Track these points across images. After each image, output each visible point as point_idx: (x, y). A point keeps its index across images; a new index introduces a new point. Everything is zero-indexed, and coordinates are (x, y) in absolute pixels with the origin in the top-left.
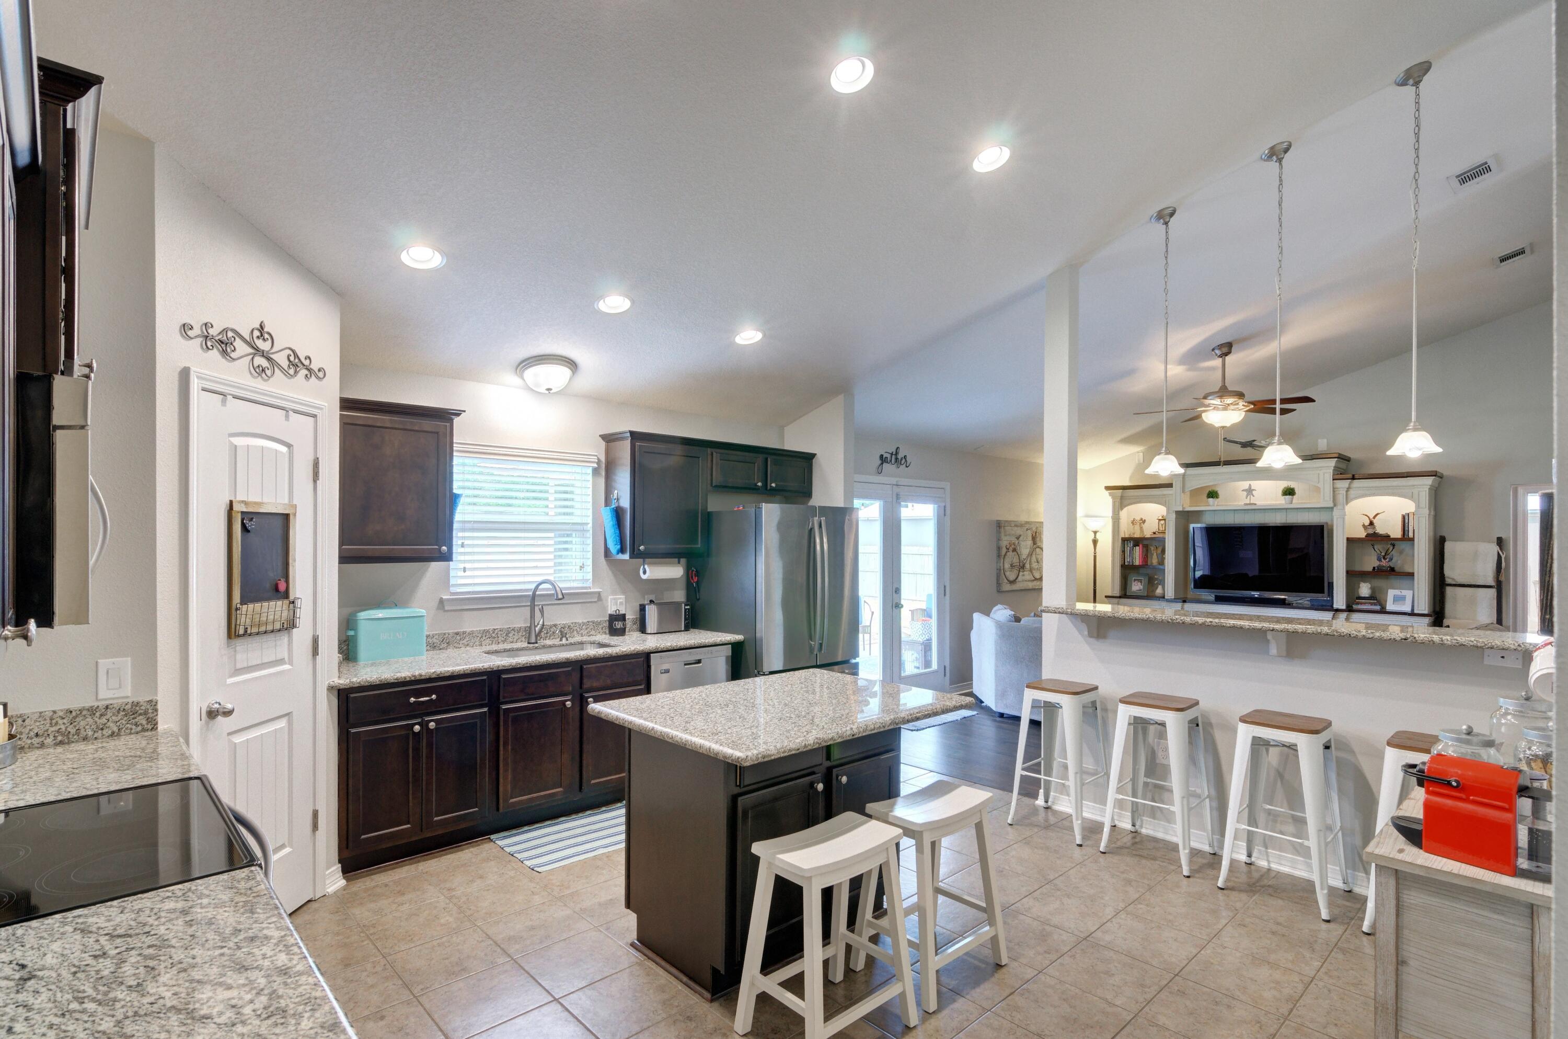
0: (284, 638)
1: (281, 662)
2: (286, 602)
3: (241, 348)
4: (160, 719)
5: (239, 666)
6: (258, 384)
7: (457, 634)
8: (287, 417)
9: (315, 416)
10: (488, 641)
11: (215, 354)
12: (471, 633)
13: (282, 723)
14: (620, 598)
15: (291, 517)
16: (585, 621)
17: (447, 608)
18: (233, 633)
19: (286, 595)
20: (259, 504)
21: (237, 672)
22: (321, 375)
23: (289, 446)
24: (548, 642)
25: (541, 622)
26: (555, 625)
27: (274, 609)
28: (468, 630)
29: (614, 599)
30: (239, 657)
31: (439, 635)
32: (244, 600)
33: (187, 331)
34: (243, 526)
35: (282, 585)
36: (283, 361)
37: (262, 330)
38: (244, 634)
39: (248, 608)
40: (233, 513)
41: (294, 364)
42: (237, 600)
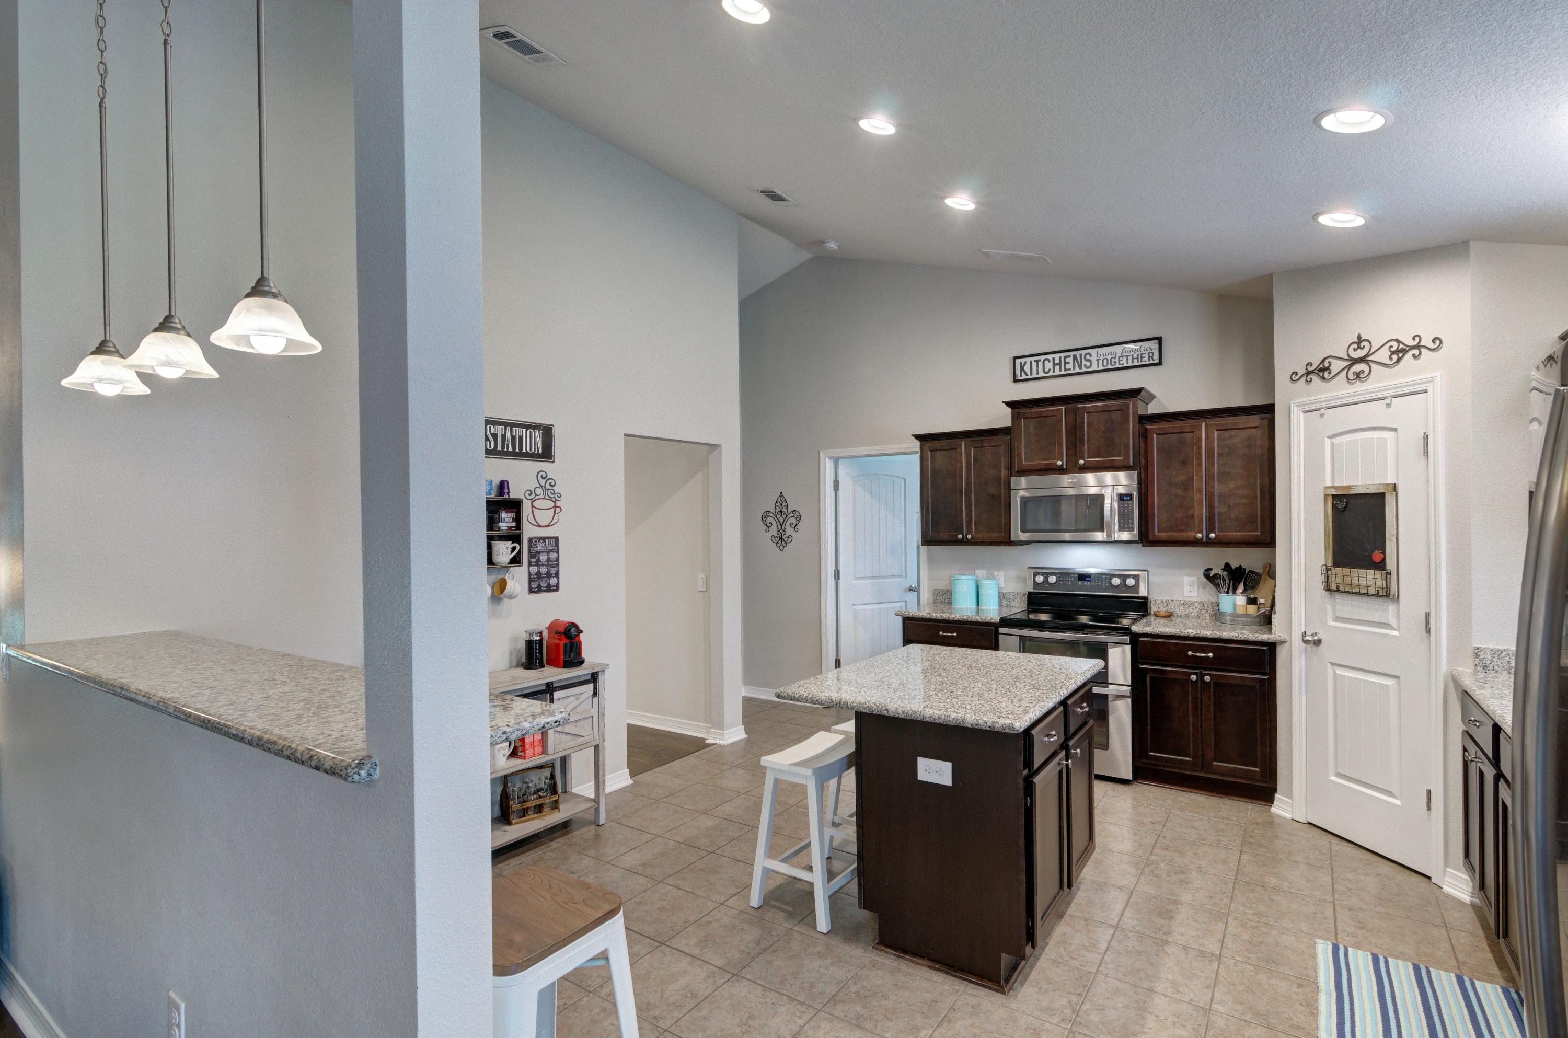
0: (1391, 608)
1: (1387, 625)
2: (1384, 572)
3: (1337, 366)
4: (1274, 629)
5: (1338, 614)
6: (1358, 387)
8: (1388, 405)
9: (1425, 391)
11: (1316, 381)
13: (1390, 682)
15: (1389, 497)
18: (1328, 589)
19: (1381, 565)
20: (1349, 487)
21: (1338, 619)
22: (1438, 342)
23: (1394, 430)
27: (1368, 578)
30: (1338, 607)
32: (1336, 563)
33: (1294, 377)
34: (1334, 506)
35: (1377, 557)
36: (1383, 356)
37: (1360, 341)
38: (1338, 590)
39: (1339, 570)
40: (1326, 496)
41: (1397, 352)
42: (1330, 564)
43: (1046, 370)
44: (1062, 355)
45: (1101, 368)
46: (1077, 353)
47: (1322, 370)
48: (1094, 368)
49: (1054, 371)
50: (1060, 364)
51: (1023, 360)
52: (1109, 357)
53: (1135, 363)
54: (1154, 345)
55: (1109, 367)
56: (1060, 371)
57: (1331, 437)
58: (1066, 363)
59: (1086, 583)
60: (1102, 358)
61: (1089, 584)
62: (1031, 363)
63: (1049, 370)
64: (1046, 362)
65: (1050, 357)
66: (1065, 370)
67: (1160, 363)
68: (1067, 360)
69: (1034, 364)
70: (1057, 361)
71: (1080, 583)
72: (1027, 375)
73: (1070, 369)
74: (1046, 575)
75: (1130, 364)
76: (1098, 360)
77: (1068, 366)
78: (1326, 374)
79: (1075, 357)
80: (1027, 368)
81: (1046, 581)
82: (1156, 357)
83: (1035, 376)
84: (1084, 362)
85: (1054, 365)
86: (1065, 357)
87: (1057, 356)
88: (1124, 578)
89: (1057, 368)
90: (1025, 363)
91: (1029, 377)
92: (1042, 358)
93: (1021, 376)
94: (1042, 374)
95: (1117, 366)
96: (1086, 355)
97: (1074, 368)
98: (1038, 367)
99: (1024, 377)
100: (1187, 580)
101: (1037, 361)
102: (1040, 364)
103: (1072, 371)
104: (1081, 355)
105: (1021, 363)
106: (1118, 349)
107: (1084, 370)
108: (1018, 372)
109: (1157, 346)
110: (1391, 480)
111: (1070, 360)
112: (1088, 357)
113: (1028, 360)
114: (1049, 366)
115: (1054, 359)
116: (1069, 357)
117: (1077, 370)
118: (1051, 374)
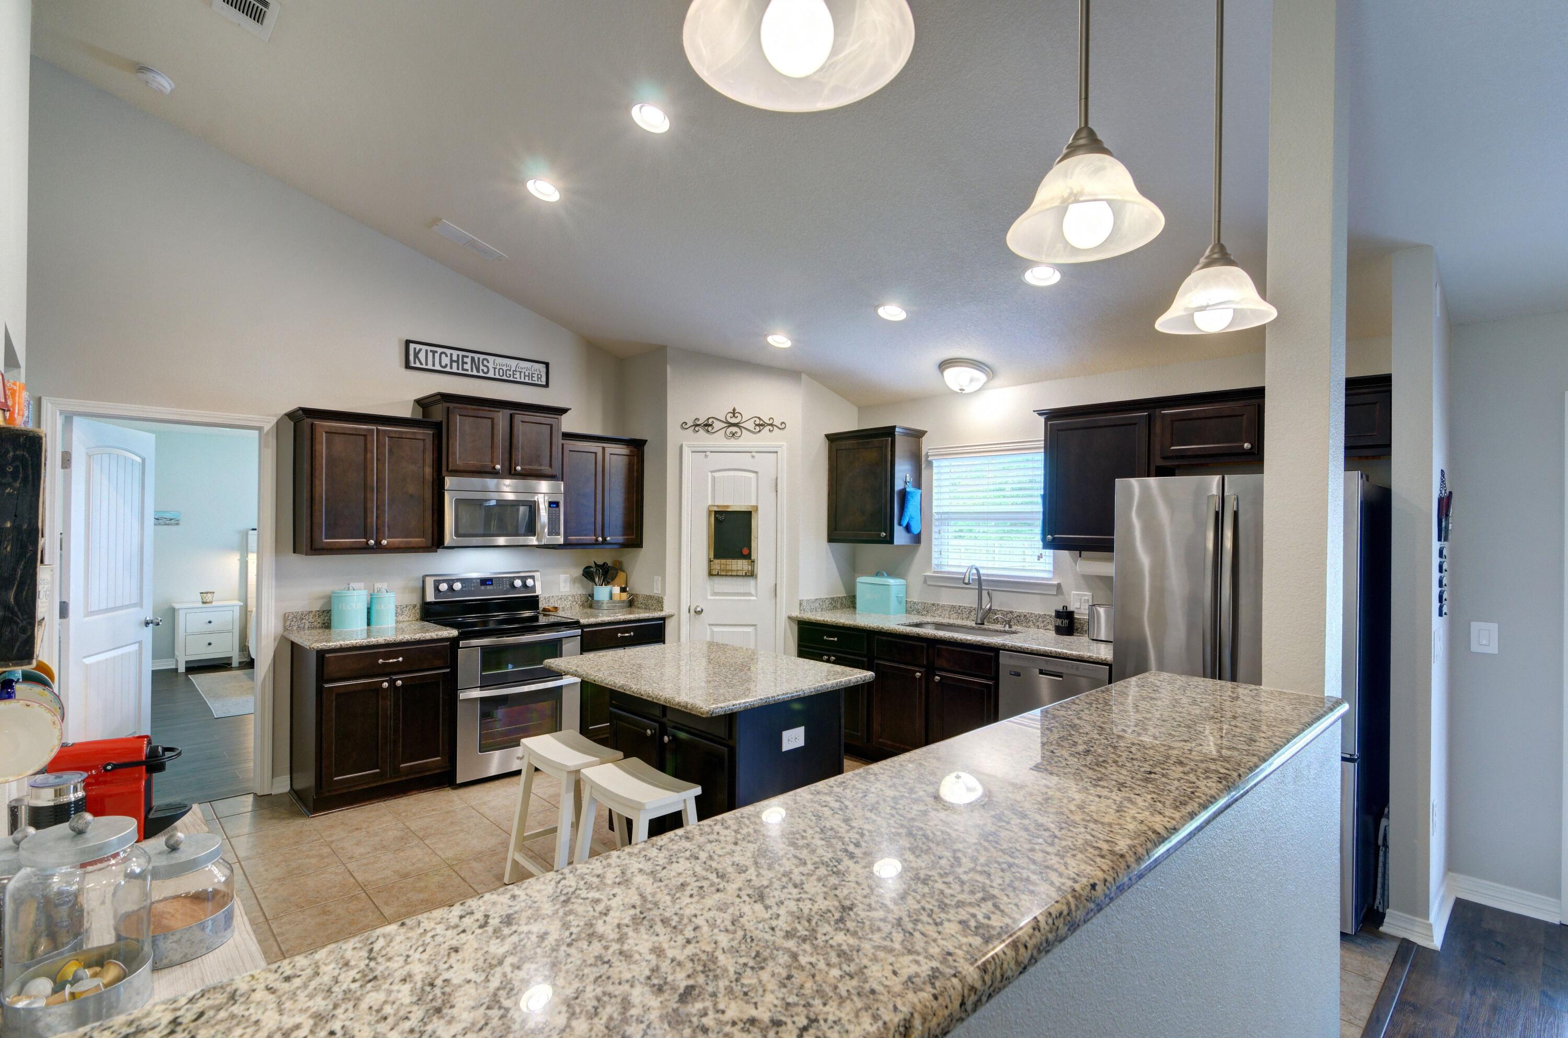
0: (752, 582)
1: (750, 594)
2: (749, 560)
3: (717, 425)
4: (665, 607)
5: (716, 591)
6: (733, 443)
7: (933, 605)
8: (753, 457)
9: (777, 452)
10: (955, 615)
11: (702, 432)
12: (943, 606)
13: (750, 629)
14: (1085, 595)
15: (753, 514)
16: (1042, 613)
17: (929, 583)
18: (710, 574)
19: (748, 556)
20: (728, 506)
21: (715, 594)
22: (783, 426)
23: (756, 472)
24: (992, 627)
25: (988, 607)
26: (1011, 612)
27: (740, 565)
28: (941, 603)
29: (1078, 595)
30: (718, 586)
31: (922, 603)
32: (717, 556)
33: (684, 426)
34: (716, 519)
35: (745, 551)
36: (750, 425)
37: (734, 412)
38: (718, 575)
39: (717, 561)
40: (710, 512)
41: (759, 425)
42: (712, 556)
43: (443, 364)
44: (461, 353)
45: (497, 376)
46: (476, 356)
47: (707, 425)
48: (491, 375)
49: (451, 368)
50: (457, 361)
51: (418, 347)
52: (505, 368)
53: (527, 380)
54: (542, 368)
55: (505, 378)
56: (458, 369)
57: (712, 472)
58: (464, 363)
59: (488, 587)
60: (498, 367)
61: (491, 587)
62: (427, 351)
63: (446, 365)
64: (443, 356)
65: (448, 352)
66: (463, 369)
67: (547, 385)
68: (466, 360)
69: (430, 355)
70: (455, 358)
71: (483, 588)
72: (421, 364)
73: (467, 370)
74: (450, 583)
75: (522, 380)
76: (495, 368)
77: (466, 367)
78: (710, 429)
79: (473, 359)
80: (422, 356)
81: (451, 588)
82: (544, 379)
83: (430, 367)
84: (481, 367)
85: (452, 361)
86: (463, 356)
87: (455, 353)
88: (524, 579)
89: (455, 365)
90: (420, 350)
91: (424, 366)
92: (440, 350)
93: (415, 363)
94: (437, 367)
95: (511, 379)
96: (484, 359)
97: (472, 370)
98: (434, 357)
99: (418, 365)
100: (563, 577)
101: (434, 352)
102: (437, 356)
103: (469, 373)
104: (479, 359)
105: (415, 349)
106: (513, 363)
107: (481, 374)
108: (412, 358)
109: (544, 370)
110: (753, 503)
111: (468, 360)
112: (485, 362)
113: (424, 348)
114: (446, 360)
115: (451, 355)
116: (467, 357)
117: (475, 373)
118: (448, 369)
